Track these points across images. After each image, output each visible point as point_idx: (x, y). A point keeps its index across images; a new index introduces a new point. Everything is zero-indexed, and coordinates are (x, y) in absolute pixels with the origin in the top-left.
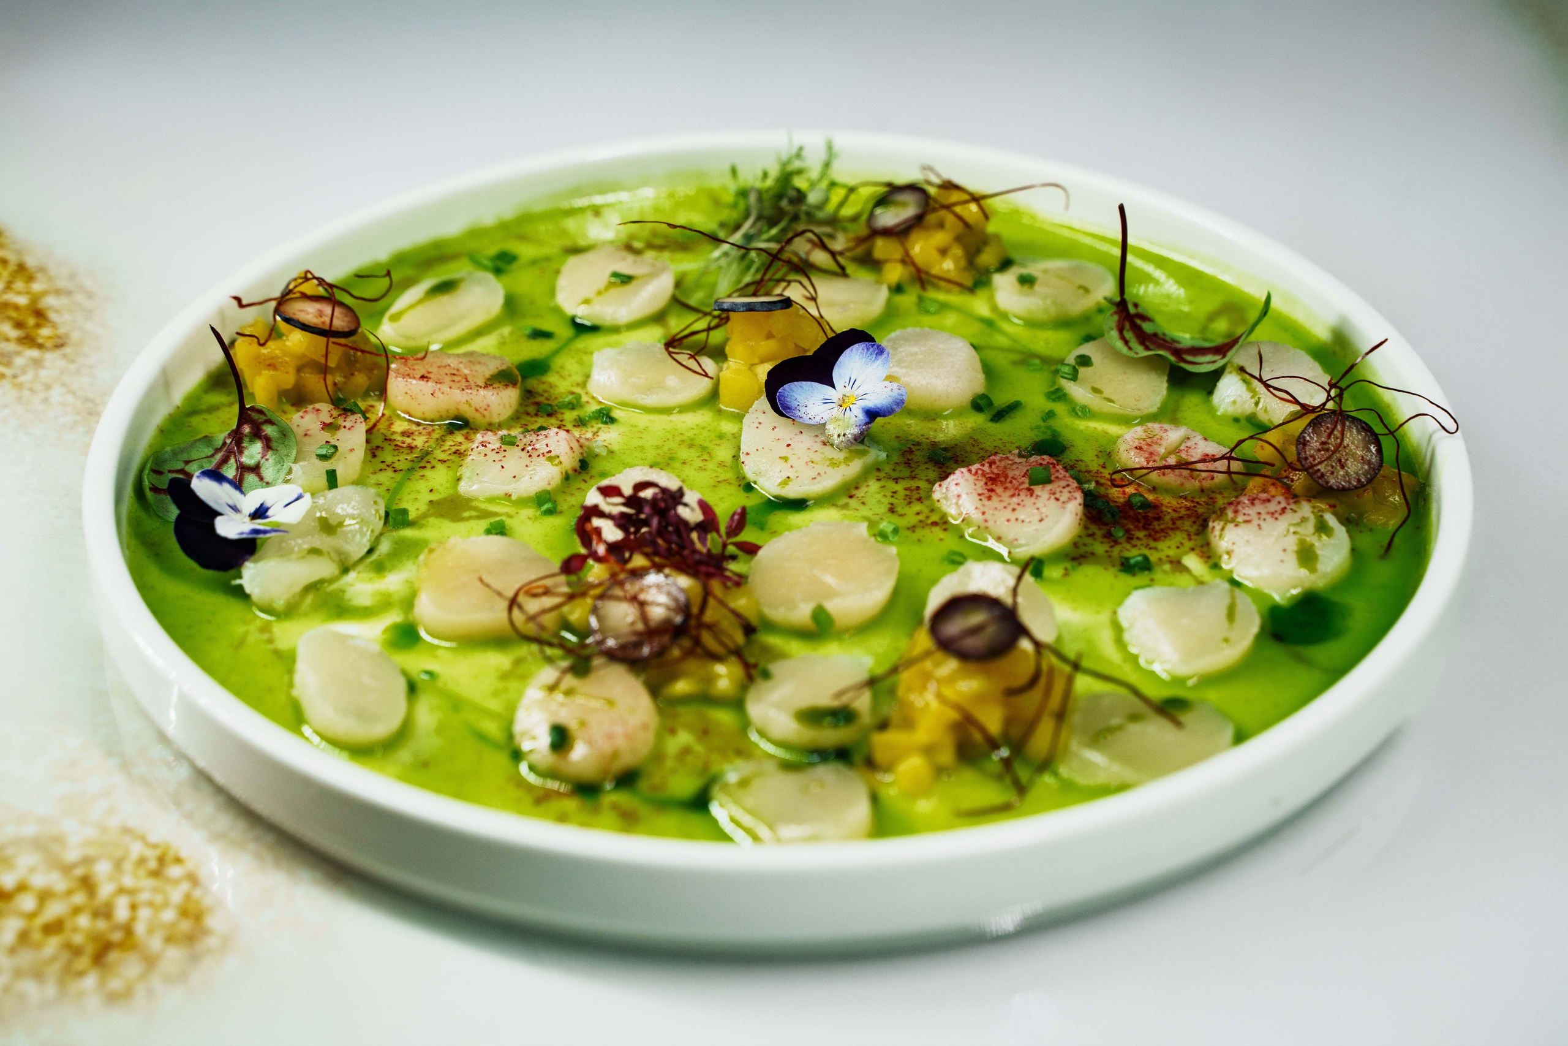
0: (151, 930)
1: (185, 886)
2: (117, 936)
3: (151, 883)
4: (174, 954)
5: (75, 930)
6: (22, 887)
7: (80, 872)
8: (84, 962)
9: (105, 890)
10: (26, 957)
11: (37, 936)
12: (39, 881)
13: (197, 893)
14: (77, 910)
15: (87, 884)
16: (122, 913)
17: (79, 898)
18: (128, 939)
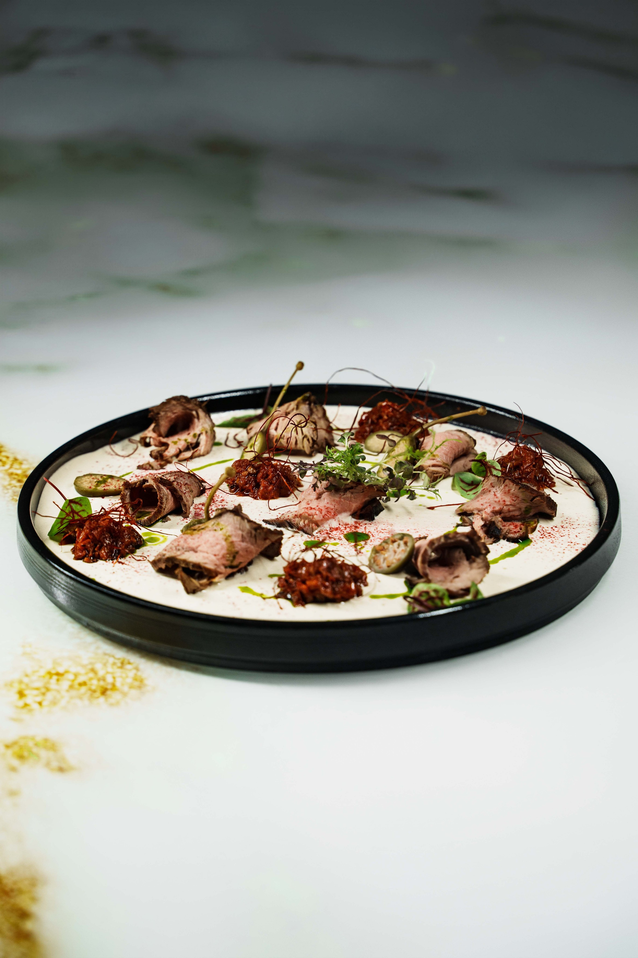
0: (123, 685)
1: (134, 671)
2: (109, 687)
3: (119, 670)
4: (134, 692)
5: (91, 685)
6: (67, 672)
7: (90, 667)
8: (98, 694)
9: (101, 673)
10: (73, 693)
11: (77, 686)
12: (74, 669)
13: (139, 674)
14: (91, 679)
15: (93, 670)
16: (109, 679)
17: (91, 675)
18: (114, 687)
